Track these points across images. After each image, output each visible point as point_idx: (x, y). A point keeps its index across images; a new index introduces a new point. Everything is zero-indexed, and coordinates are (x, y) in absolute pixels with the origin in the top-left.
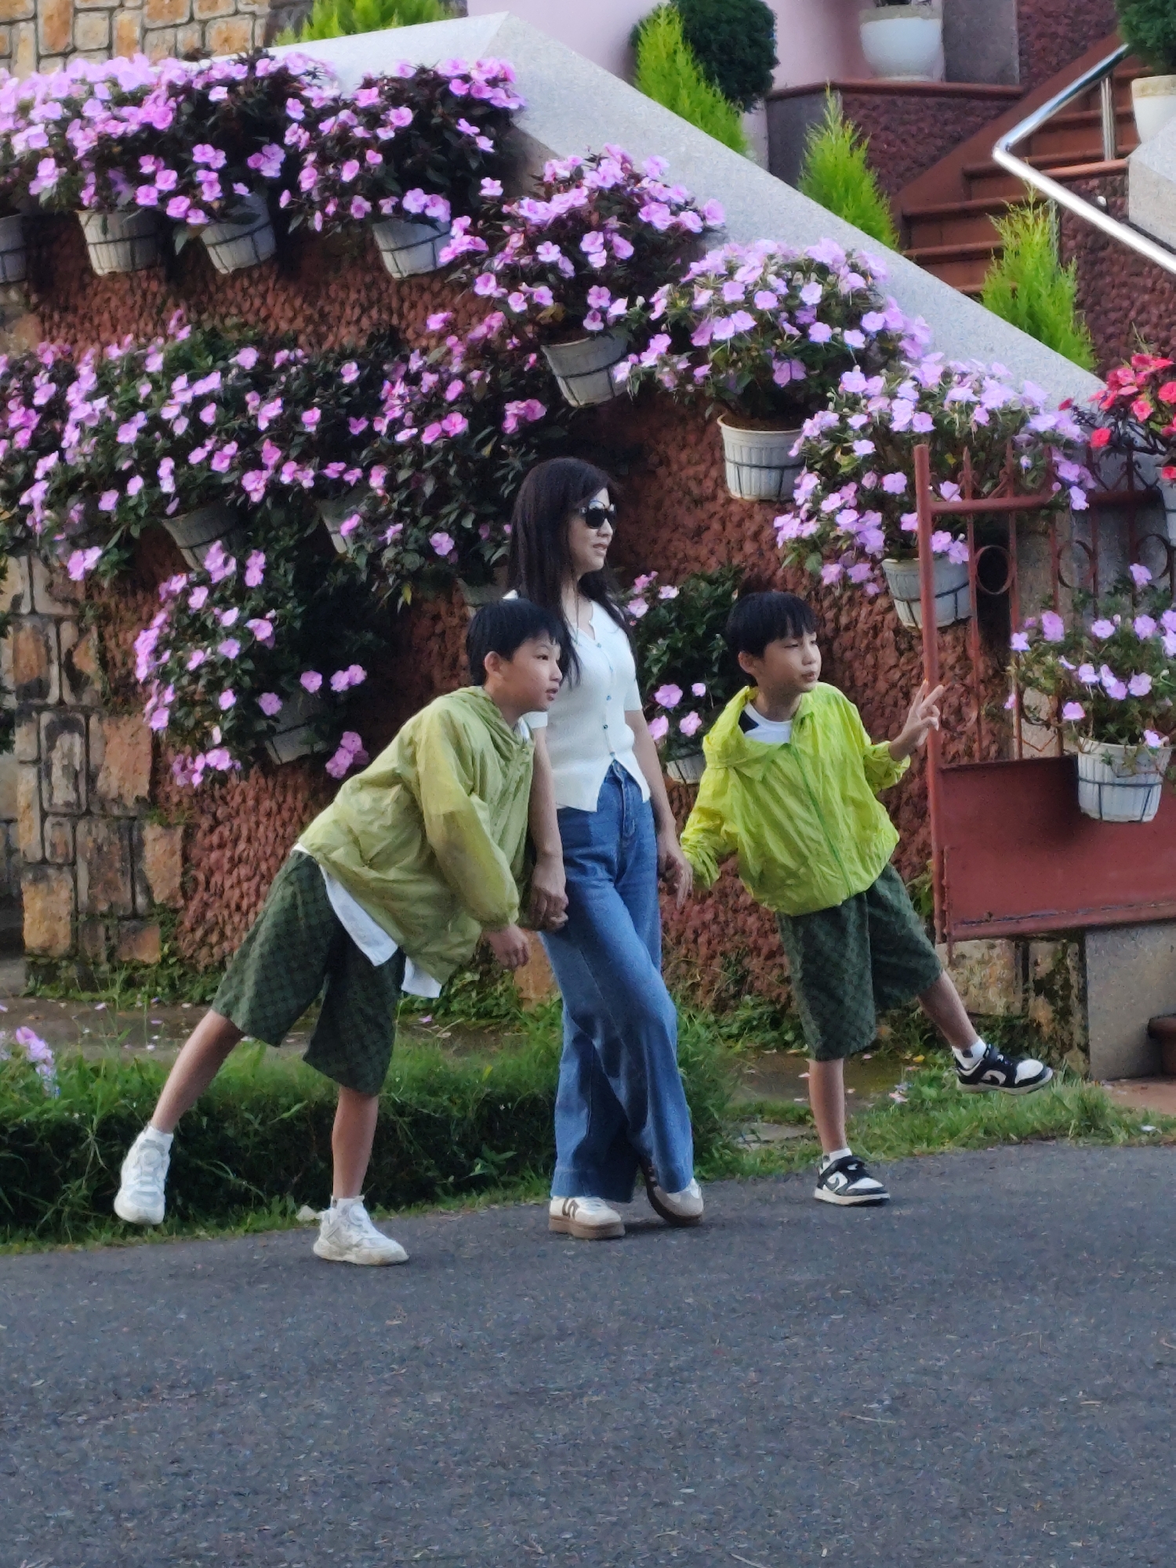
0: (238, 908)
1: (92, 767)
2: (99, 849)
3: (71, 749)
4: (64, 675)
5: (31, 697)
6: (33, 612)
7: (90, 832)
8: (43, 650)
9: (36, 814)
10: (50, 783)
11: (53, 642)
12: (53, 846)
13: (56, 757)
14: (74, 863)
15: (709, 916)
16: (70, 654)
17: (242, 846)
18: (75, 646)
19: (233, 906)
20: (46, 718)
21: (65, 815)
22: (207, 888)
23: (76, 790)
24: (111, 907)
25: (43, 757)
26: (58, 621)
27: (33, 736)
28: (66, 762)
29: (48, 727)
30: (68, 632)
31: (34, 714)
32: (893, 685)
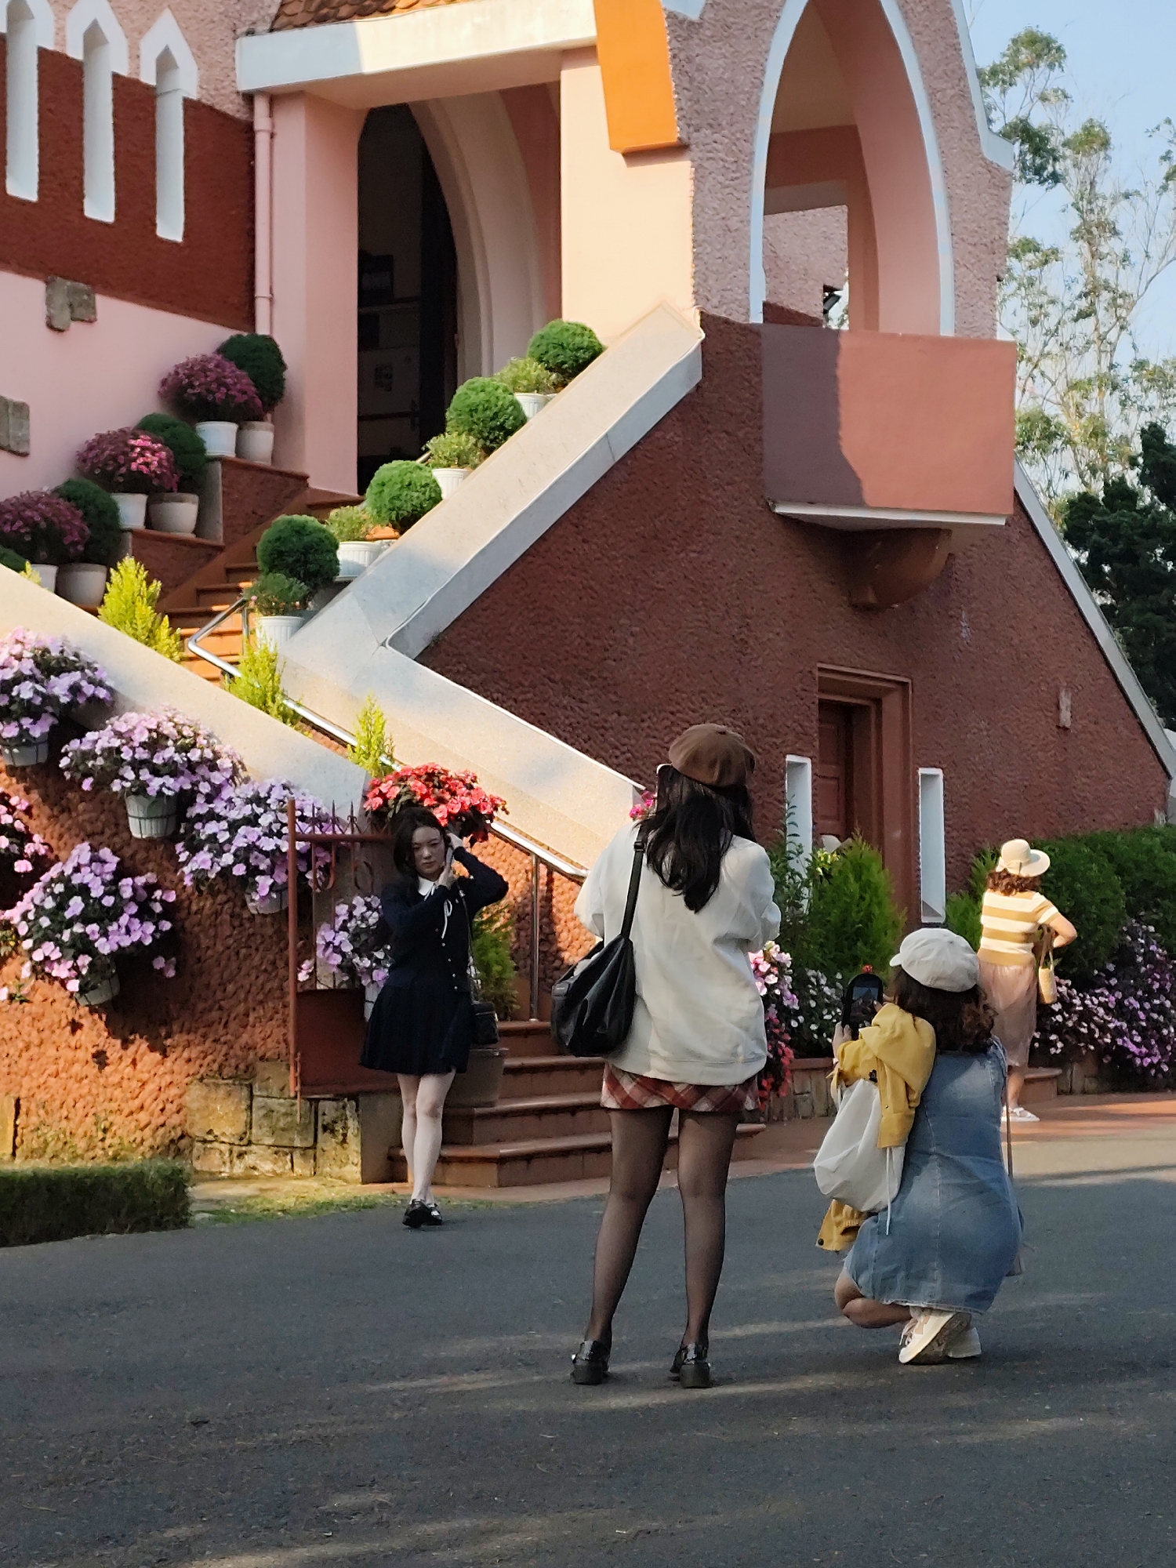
15: (86, 1090)
32: (228, 948)
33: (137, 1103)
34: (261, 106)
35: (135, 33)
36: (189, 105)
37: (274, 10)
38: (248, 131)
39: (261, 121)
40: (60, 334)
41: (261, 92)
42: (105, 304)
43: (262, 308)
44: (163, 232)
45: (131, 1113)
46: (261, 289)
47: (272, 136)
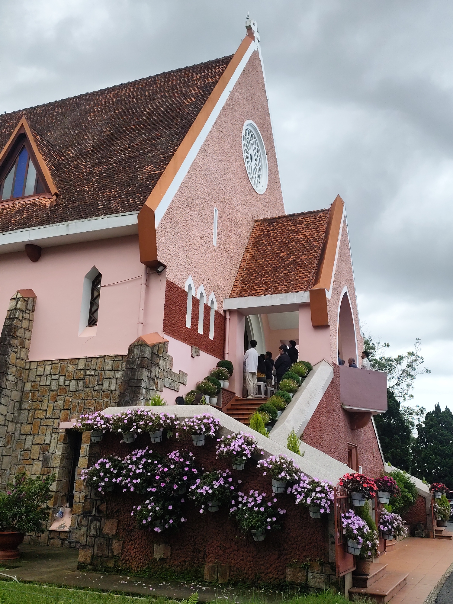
0: (134, 557)
1: (101, 527)
2: (101, 544)
3: (97, 523)
4: (96, 510)
5: (87, 514)
6: (90, 498)
7: (99, 540)
8: (92, 505)
9: (85, 536)
10: (90, 530)
11: (95, 504)
12: (89, 542)
13: (92, 526)
14: (93, 546)
15: (252, 565)
16: (98, 506)
17: (137, 545)
18: (100, 505)
19: (133, 556)
20: (90, 518)
21: (92, 536)
22: (127, 553)
23: (97, 532)
24: (102, 555)
25: (89, 525)
26: (96, 500)
27: (87, 521)
28: (94, 527)
29: (90, 520)
30: (99, 503)
31: (88, 517)
33: (269, 570)
34: (228, 314)
35: (208, 295)
36: (216, 311)
37: (229, 294)
38: (225, 318)
39: (228, 316)
40: (192, 358)
41: (228, 310)
42: (201, 353)
43: (226, 355)
44: (210, 338)
45: (267, 574)
46: (227, 352)
47: (230, 319)
